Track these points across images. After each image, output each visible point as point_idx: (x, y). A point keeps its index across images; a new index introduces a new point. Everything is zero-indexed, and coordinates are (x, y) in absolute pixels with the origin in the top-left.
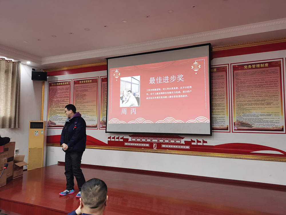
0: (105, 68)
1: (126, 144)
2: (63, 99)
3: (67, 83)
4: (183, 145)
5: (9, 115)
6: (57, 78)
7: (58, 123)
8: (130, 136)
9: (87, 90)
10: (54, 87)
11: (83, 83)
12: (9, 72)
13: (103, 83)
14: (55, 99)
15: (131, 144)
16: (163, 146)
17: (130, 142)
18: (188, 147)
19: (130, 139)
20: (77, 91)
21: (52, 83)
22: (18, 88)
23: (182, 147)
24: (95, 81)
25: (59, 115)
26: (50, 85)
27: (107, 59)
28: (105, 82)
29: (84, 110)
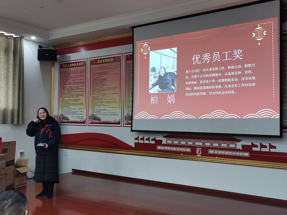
0: (130, 40)
1: (159, 148)
2: (77, 85)
3: (82, 64)
5: (10, 107)
6: (70, 57)
7: (71, 118)
8: (164, 137)
9: (107, 73)
10: (66, 70)
11: (103, 63)
12: (10, 51)
13: (127, 62)
14: (68, 86)
15: (166, 148)
16: (211, 152)
17: (164, 145)
18: (247, 154)
19: (164, 141)
20: (94, 74)
21: (64, 64)
22: (21, 72)
23: (238, 154)
24: (117, 59)
25: (73, 107)
26: (61, 67)
27: (133, 28)
28: (131, 61)
29: (103, 100)
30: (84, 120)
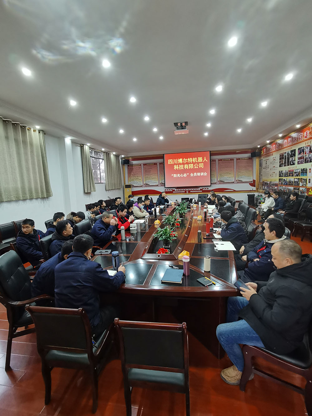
0: (162, 158)
1: (174, 192)
2: (137, 173)
3: (139, 165)
4: (199, 190)
6: (133, 162)
7: (135, 185)
9: (151, 169)
10: (131, 167)
11: (149, 165)
13: (160, 165)
14: (132, 173)
15: (176, 192)
16: (191, 192)
18: (201, 191)
19: (176, 190)
20: (145, 169)
23: (199, 191)
24: (155, 164)
25: (136, 181)
26: (128, 166)
27: (163, 154)
28: (162, 165)
29: (150, 178)
30: (141, 185)
